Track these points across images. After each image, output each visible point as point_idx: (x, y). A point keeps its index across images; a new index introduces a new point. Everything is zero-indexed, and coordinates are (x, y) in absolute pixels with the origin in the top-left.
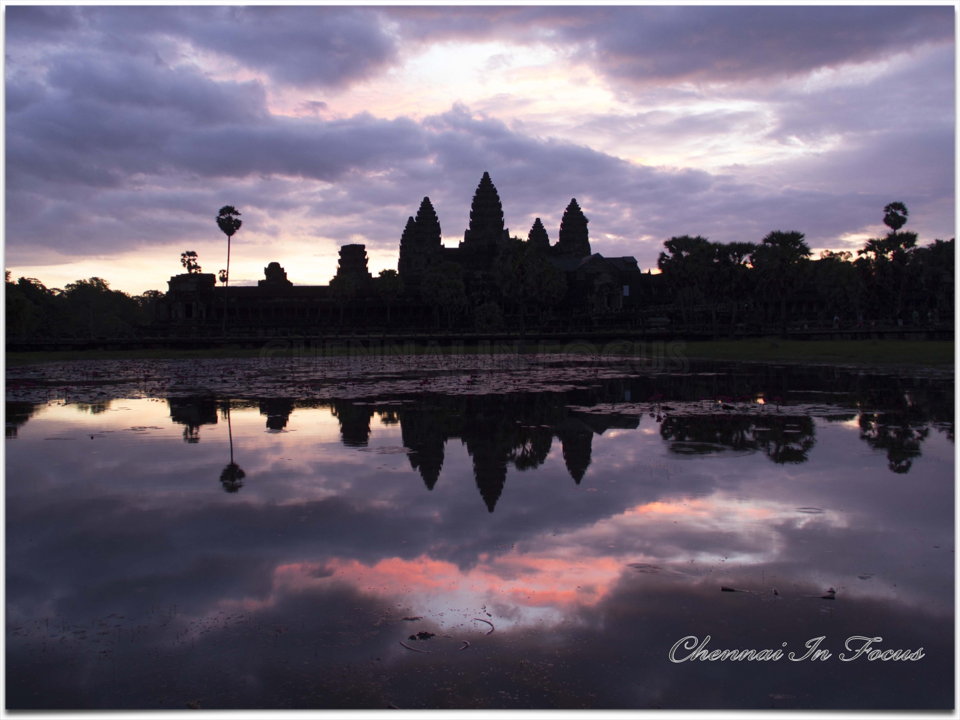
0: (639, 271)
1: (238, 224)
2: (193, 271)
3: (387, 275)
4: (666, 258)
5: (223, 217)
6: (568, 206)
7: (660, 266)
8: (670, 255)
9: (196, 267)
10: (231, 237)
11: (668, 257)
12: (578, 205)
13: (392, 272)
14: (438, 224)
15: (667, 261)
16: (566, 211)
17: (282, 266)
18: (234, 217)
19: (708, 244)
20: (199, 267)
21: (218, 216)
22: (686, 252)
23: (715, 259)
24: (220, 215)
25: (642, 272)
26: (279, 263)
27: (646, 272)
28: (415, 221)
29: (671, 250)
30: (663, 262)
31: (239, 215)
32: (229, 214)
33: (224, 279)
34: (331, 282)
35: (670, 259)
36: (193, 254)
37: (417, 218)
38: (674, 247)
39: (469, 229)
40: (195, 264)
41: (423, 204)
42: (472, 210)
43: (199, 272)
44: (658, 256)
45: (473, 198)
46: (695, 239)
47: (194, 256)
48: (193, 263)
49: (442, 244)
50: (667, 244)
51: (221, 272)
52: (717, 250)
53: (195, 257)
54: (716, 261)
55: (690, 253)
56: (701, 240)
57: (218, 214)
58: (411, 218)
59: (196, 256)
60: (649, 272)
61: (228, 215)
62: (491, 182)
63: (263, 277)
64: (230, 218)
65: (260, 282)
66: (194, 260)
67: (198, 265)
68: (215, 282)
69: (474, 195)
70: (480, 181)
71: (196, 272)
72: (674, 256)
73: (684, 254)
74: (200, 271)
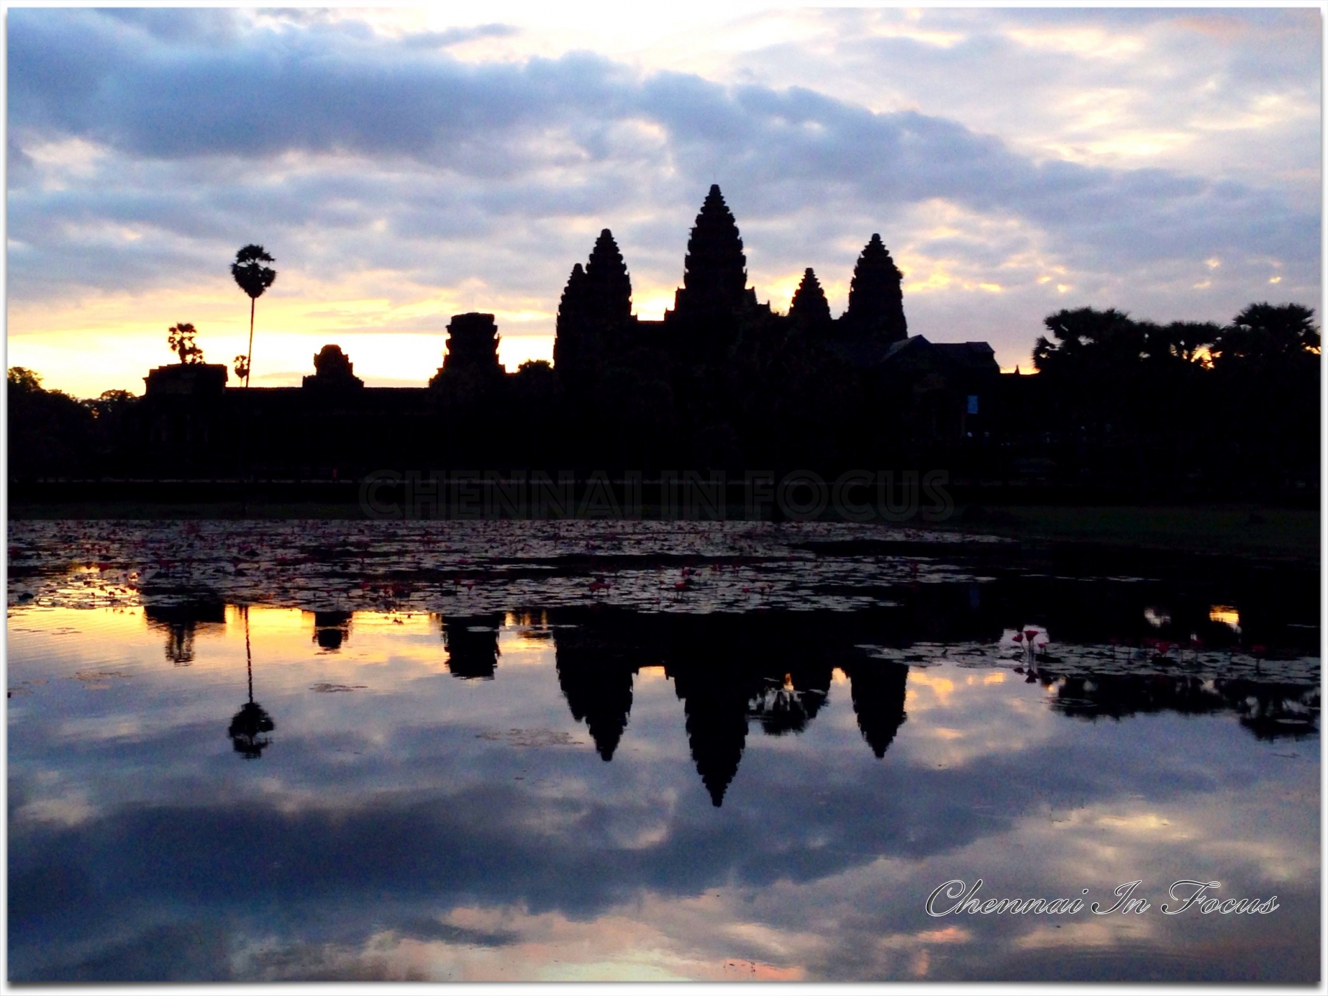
0: (997, 368)
1: (269, 276)
2: (189, 358)
3: (532, 370)
4: (1048, 347)
5: (243, 265)
6: (866, 247)
7: (1038, 362)
8: (1057, 343)
9: (193, 350)
10: (256, 299)
11: (1052, 346)
12: (884, 246)
13: (542, 365)
14: (627, 278)
15: (1049, 353)
16: (862, 257)
17: (344, 353)
18: (263, 265)
19: (1130, 323)
20: (200, 351)
21: (235, 262)
22: (1087, 337)
23: (1142, 353)
24: (239, 261)
25: (1003, 371)
26: (340, 346)
27: (1012, 371)
28: (585, 272)
29: (1059, 334)
30: (1044, 356)
31: (271, 262)
32: (254, 259)
33: (242, 372)
34: (432, 381)
35: (1057, 349)
36: (188, 328)
37: (588, 267)
38: (1064, 328)
39: (683, 287)
40: (192, 346)
41: (599, 241)
42: (689, 253)
43: (198, 360)
44: (1033, 345)
45: (691, 231)
46: (1105, 314)
47: (190, 332)
48: (188, 345)
49: (633, 313)
50: (1053, 322)
51: (237, 359)
52: (1147, 336)
53: (193, 334)
54: (1144, 356)
55: (1095, 340)
56: (1116, 315)
57: (234, 260)
58: (578, 267)
59: (195, 331)
60: (1017, 371)
61: (252, 260)
62: (724, 202)
63: (312, 371)
64: (255, 266)
65: (307, 380)
66: (190, 339)
67: (198, 347)
68: (225, 378)
69: (693, 227)
70: (705, 200)
71: (194, 360)
72: (1064, 344)
73: (1084, 341)
74: (201, 357)
